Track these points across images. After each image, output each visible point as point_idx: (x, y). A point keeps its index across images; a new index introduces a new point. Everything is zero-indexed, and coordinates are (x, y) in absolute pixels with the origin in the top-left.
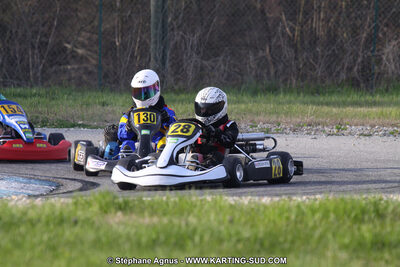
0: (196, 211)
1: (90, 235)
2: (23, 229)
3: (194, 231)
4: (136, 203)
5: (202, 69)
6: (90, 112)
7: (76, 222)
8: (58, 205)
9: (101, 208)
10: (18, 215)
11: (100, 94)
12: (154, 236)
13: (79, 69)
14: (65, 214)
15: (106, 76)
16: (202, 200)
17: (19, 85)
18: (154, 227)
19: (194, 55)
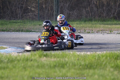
0: (67, 57)
1: (36, 64)
2: (16, 62)
3: (67, 63)
4: (50, 54)
5: (69, 14)
6: (36, 27)
7: (32, 60)
8: (26, 55)
9: (39, 56)
10: (14, 58)
11: (39, 22)
12: (55, 64)
13: (32, 14)
14: (28, 58)
15: (41, 16)
16: (69, 54)
17: (14, 19)
18: (55, 61)
19: (67, 10)
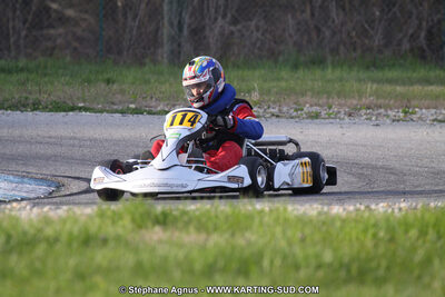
7: (105, 241)
11: (102, 67)
14: (92, 231)
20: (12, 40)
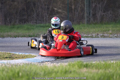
7: (71, 72)
9: (78, 66)
14: (67, 69)
17: (41, 23)
19: (100, 11)
20: (45, 18)
